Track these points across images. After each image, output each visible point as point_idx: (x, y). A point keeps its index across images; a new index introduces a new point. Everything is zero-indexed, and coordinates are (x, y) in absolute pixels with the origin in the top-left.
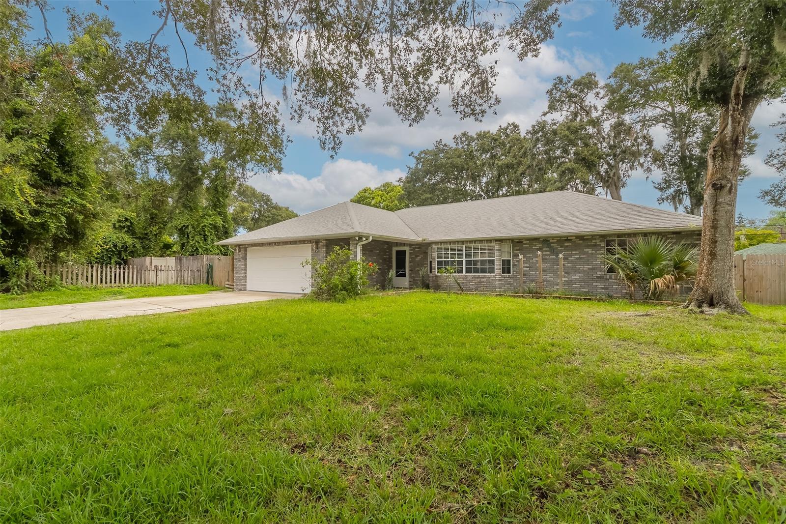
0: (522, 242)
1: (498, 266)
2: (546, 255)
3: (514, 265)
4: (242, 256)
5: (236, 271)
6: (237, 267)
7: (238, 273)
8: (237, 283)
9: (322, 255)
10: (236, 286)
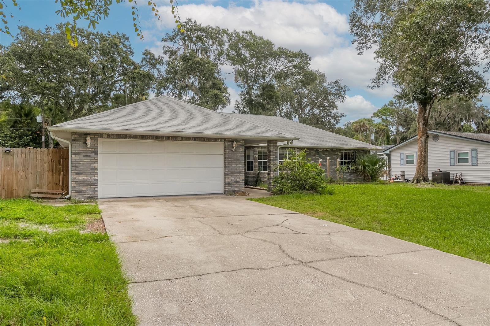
4: (93, 150)
5: (78, 172)
6: (79, 165)
7: (81, 174)
8: (81, 189)
9: (240, 154)
10: (78, 194)
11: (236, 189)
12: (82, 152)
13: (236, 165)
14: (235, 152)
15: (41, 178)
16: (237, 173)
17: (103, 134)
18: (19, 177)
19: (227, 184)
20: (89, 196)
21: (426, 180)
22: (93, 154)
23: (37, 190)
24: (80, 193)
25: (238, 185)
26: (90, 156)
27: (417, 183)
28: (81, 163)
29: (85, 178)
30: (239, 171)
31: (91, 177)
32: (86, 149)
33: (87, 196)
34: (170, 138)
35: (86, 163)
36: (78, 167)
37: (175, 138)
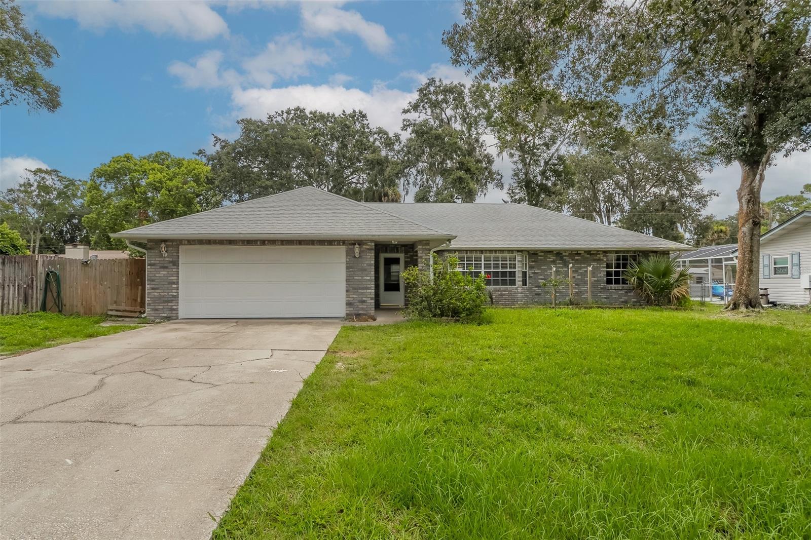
0: (537, 254)
1: (519, 278)
2: (560, 267)
3: (530, 277)
4: (171, 260)
5: (154, 286)
6: (156, 278)
7: (157, 288)
8: (157, 307)
9: (367, 262)
10: (153, 312)
11: (360, 312)
12: (158, 262)
13: (360, 278)
14: (360, 259)
15: (118, 293)
16: (363, 288)
17: (182, 240)
18: (98, 292)
19: (349, 304)
20: (166, 315)
21: (753, 304)
22: (171, 265)
23: (114, 307)
24: (156, 312)
25: (364, 306)
26: (166, 267)
27: (733, 309)
28: (157, 275)
29: (162, 294)
30: (365, 286)
31: (168, 293)
32: (162, 259)
33: (163, 315)
34: (266, 242)
35: (162, 275)
36: (153, 280)
37: (273, 242)
